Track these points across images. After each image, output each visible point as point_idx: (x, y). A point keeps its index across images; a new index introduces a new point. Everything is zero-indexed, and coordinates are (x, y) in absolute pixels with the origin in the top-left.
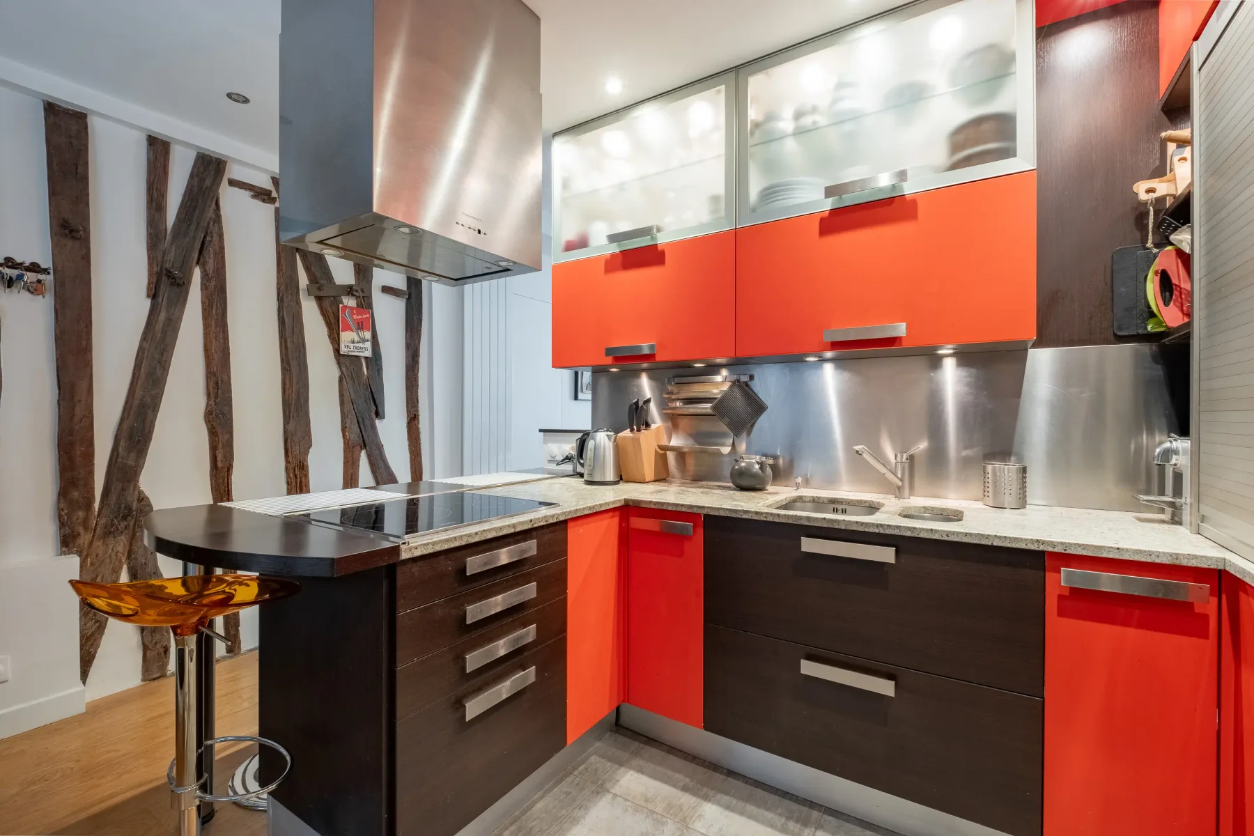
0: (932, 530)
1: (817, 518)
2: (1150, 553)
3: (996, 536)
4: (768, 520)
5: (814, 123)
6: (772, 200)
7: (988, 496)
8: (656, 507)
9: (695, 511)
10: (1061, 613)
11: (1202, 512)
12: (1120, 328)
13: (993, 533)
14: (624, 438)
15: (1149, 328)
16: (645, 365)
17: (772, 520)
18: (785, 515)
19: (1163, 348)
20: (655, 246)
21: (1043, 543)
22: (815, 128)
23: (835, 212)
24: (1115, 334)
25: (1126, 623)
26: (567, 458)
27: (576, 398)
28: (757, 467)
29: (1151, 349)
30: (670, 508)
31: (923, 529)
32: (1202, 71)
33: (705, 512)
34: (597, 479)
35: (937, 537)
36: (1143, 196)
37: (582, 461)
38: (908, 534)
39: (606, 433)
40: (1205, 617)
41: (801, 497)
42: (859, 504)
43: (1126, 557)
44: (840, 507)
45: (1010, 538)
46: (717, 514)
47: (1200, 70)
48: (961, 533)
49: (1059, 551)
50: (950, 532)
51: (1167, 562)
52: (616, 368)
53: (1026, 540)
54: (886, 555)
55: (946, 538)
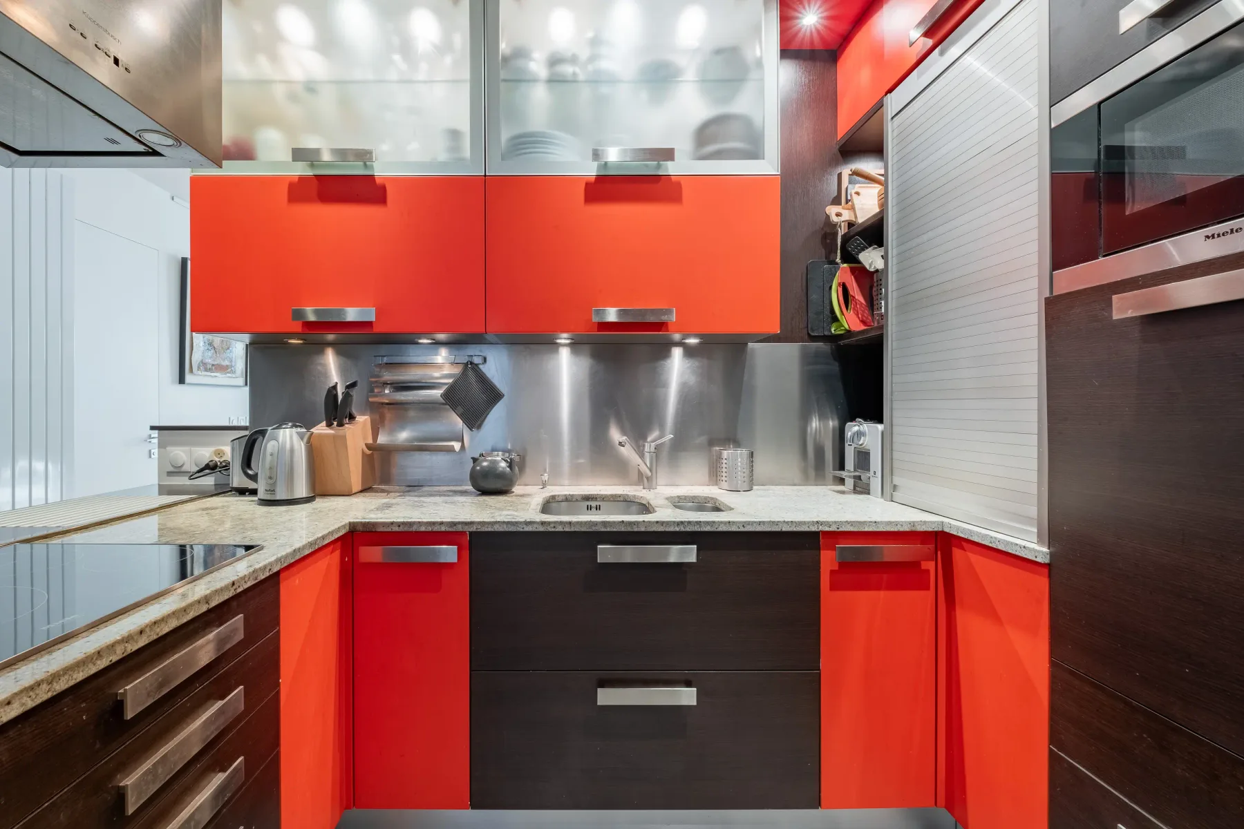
0: (729, 522)
1: (614, 522)
2: (896, 524)
3: (784, 521)
4: (557, 530)
5: (574, 74)
6: (524, 151)
7: (726, 481)
8: (401, 529)
9: (460, 528)
10: (834, 587)
11: (894, 483)
12: (813, 331)
13: (782, 520)
14: (320, 435)
15: (833, 330)
16: (331, 337)
17: (562, 530)
18: (578, 522)
19: (839, 348)
20: (372, 177)
21: (822, 523)
22: (574, 80)
23: (600, 179)
24: (808, 333)
25: (878, 588)
26: (207, 467)
27: (182, 380)
28: (503, 464)
29: (831, 347)
30: (423, 529)
31: (721, 522)
32: (895, 119)
33: (473, 529)
34: (281, 495)
35: (734, 529)
36: (835, 219)
37: (250, 472)
38: (708, 529)
39: (294, 430)
40: (928, 571)
41: (553, 497)
42: (614, 499)
43: (881, 529)
44: (594, 504)
45: (795, 522)
46: (490, 529)
47: (892, 118)
48: (755, 522)
49: (833, 530)
50: (745, 522)
51: (908, 530)
52: (298, 339)
53: (809, 522)
54: (687, 554)
55: (742, 529)
